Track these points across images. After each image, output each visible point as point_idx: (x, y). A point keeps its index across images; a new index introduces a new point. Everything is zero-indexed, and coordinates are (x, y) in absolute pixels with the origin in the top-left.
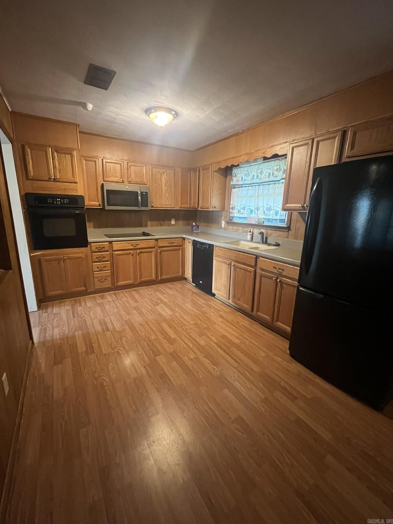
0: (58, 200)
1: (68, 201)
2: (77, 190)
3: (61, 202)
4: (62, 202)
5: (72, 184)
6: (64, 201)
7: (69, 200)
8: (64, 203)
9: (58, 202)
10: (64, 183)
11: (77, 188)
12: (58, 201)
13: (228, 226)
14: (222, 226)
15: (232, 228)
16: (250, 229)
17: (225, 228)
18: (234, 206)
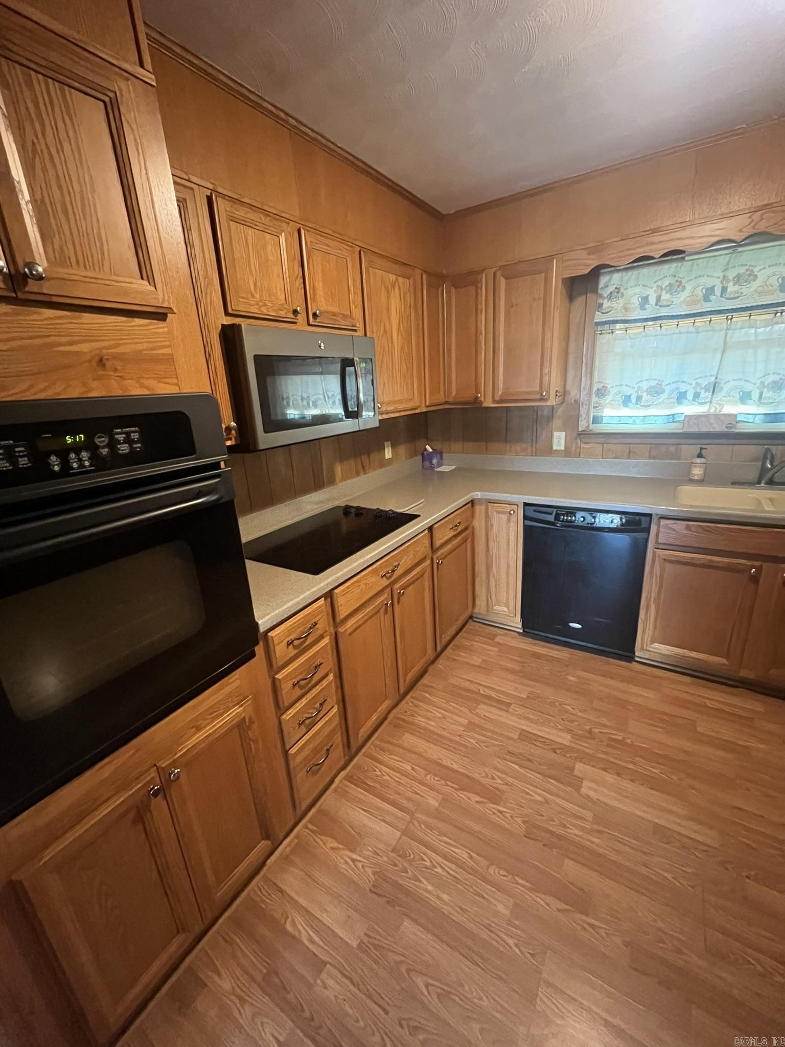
0: (69, 439)
1: (135, 436)
2: (170, 360)
3: (95, 457)
4: (105, 451)
5: (138, 321)
6: (113, 444)
7: (141, 433)
8: (117, 461)
9: (73, 456)
10: (88, 317)
11: (168, 351)
12: (77, 448)
13: (583, 445)
14: (555, 448)
15: (598, 449)
16: (701, 449)
17: (567, 453)
18: (603, 387)
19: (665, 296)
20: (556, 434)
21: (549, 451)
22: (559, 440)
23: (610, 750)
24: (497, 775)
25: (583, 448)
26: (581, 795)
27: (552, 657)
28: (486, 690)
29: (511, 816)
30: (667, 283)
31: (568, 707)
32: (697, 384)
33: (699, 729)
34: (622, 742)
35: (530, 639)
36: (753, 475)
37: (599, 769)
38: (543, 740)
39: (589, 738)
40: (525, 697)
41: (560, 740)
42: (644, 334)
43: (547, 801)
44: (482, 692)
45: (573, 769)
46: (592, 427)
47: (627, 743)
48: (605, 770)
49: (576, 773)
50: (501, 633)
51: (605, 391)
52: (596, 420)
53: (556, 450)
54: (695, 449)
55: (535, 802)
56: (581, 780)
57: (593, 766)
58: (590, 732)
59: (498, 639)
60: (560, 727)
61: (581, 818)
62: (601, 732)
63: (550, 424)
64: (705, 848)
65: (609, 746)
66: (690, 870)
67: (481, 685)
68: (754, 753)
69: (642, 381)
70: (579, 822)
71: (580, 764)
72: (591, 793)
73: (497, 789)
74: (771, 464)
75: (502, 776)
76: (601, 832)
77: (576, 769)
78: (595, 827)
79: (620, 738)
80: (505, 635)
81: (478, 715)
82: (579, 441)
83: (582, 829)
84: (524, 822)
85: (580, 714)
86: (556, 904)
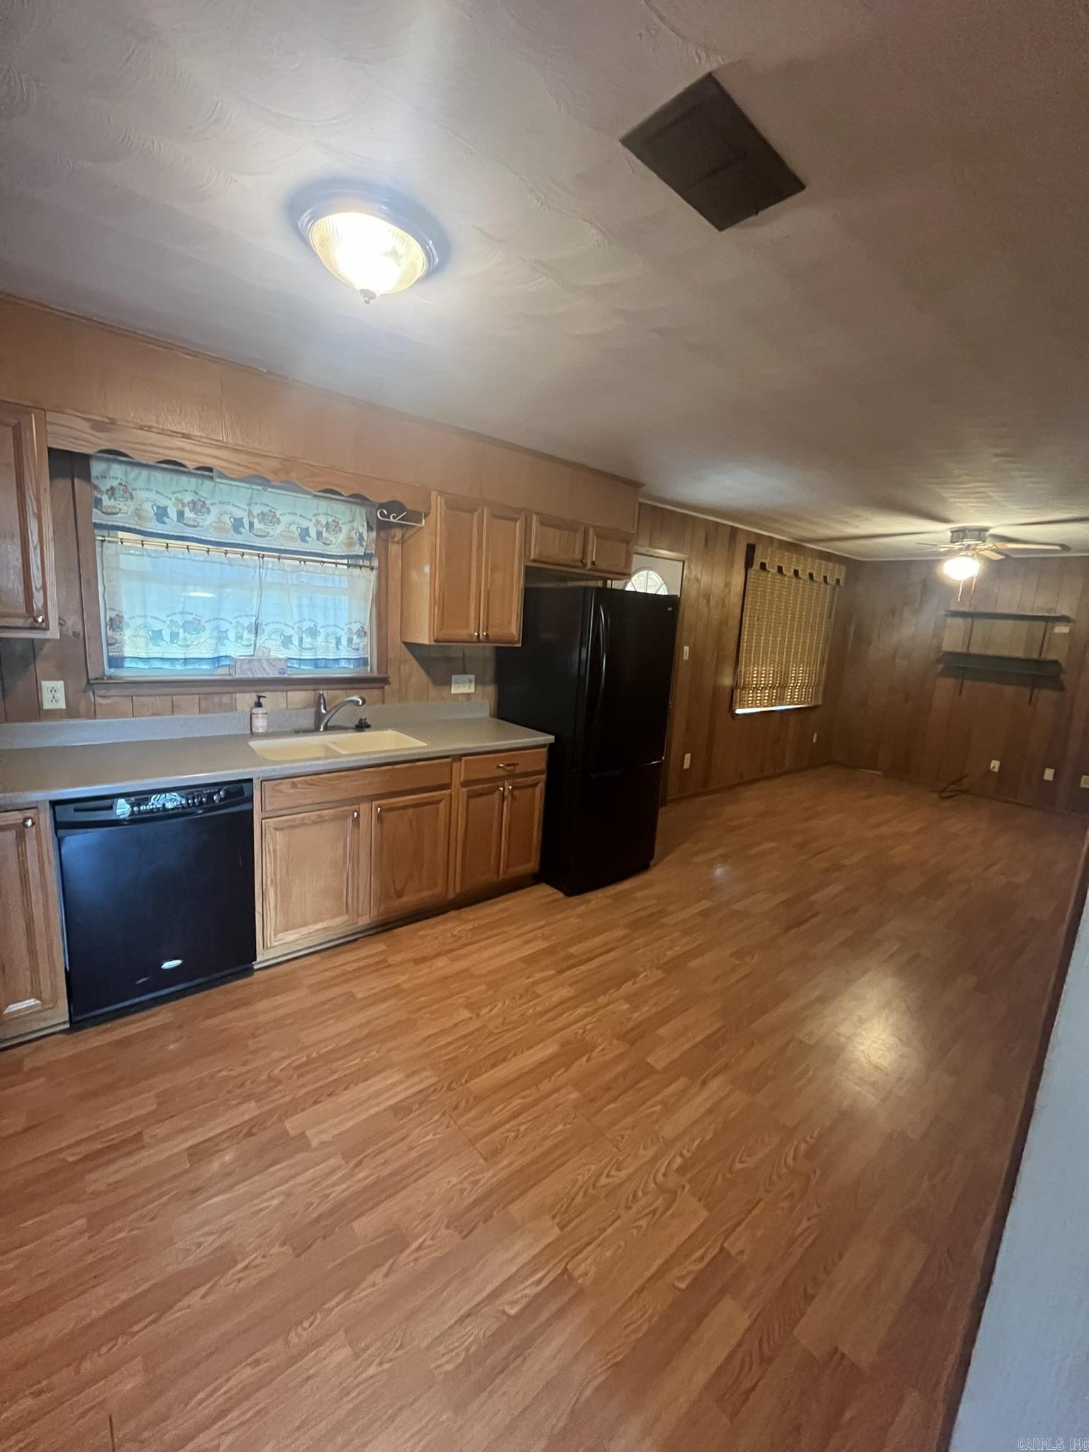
13: (99, 700)
14: (47, 705)
15: (125, 704)
16: (259, 697)
17: (71, 712)
18: (117, 615)
19: (189, 514)
20: (46, 685)
21: (36, 711)
22: (53, 694)
23: (305, 1079)
24: (199, 1237)
25: (101, 704)
26: (316, 1149)
27: (149, 1030)
28: (76, 1150)
29: (264, 1257)
30: (190, 499)
31: (224, 1073)
32: (238, 622)
33: (359, 996)
34: (310, 1061)
35: (92, 1029)
36: (309, 722)
37: (310, 1106)
38: (226, 1135)
39: (275, 1087)
40: (154, 1107)
41: (246, 1117)
42: (167, 554)
43: (288, 1195)
44: (71, 1159)
45: (287, 1133)
46: (109, 671)
47: (315, 1058)
48: (316, 1102)
49: (292, 1133)
50: (27, 1051)
51: (120, 622)
52: (116, 662)
53: (48, 711)
54: (251, 698)
55: (277, 1208)
56: (302, 1135)
57: (303, 1110)
58: (270, 1078)
59: (28, 1065)
60: (234, 1102)
61: (333, 1171)
62: (282, 1070)
63: (32, 667)
64: (432, 1089)
65: (300, 1076)
66: (436, 1117)
67: (61, 1150)
68: (405, 986)
69: (175, 614)
70: (335, 1178)
71: (290, 1120)
72: (324, 1137)
73: (216, 1250)
74: (325, 709)
75: (206, 1229)
76: (360, 1162)
77: (289, 1130)
78: (351, 1165)
79: (304, 1059)
80: (38, 1049)
81: (96, 1195)
82: (91, 694)
83: (343, 1179)
84: (284, 1243)
85: (244, 1069)
86: (378, 1276)
